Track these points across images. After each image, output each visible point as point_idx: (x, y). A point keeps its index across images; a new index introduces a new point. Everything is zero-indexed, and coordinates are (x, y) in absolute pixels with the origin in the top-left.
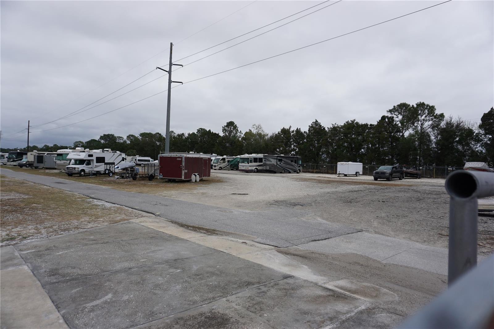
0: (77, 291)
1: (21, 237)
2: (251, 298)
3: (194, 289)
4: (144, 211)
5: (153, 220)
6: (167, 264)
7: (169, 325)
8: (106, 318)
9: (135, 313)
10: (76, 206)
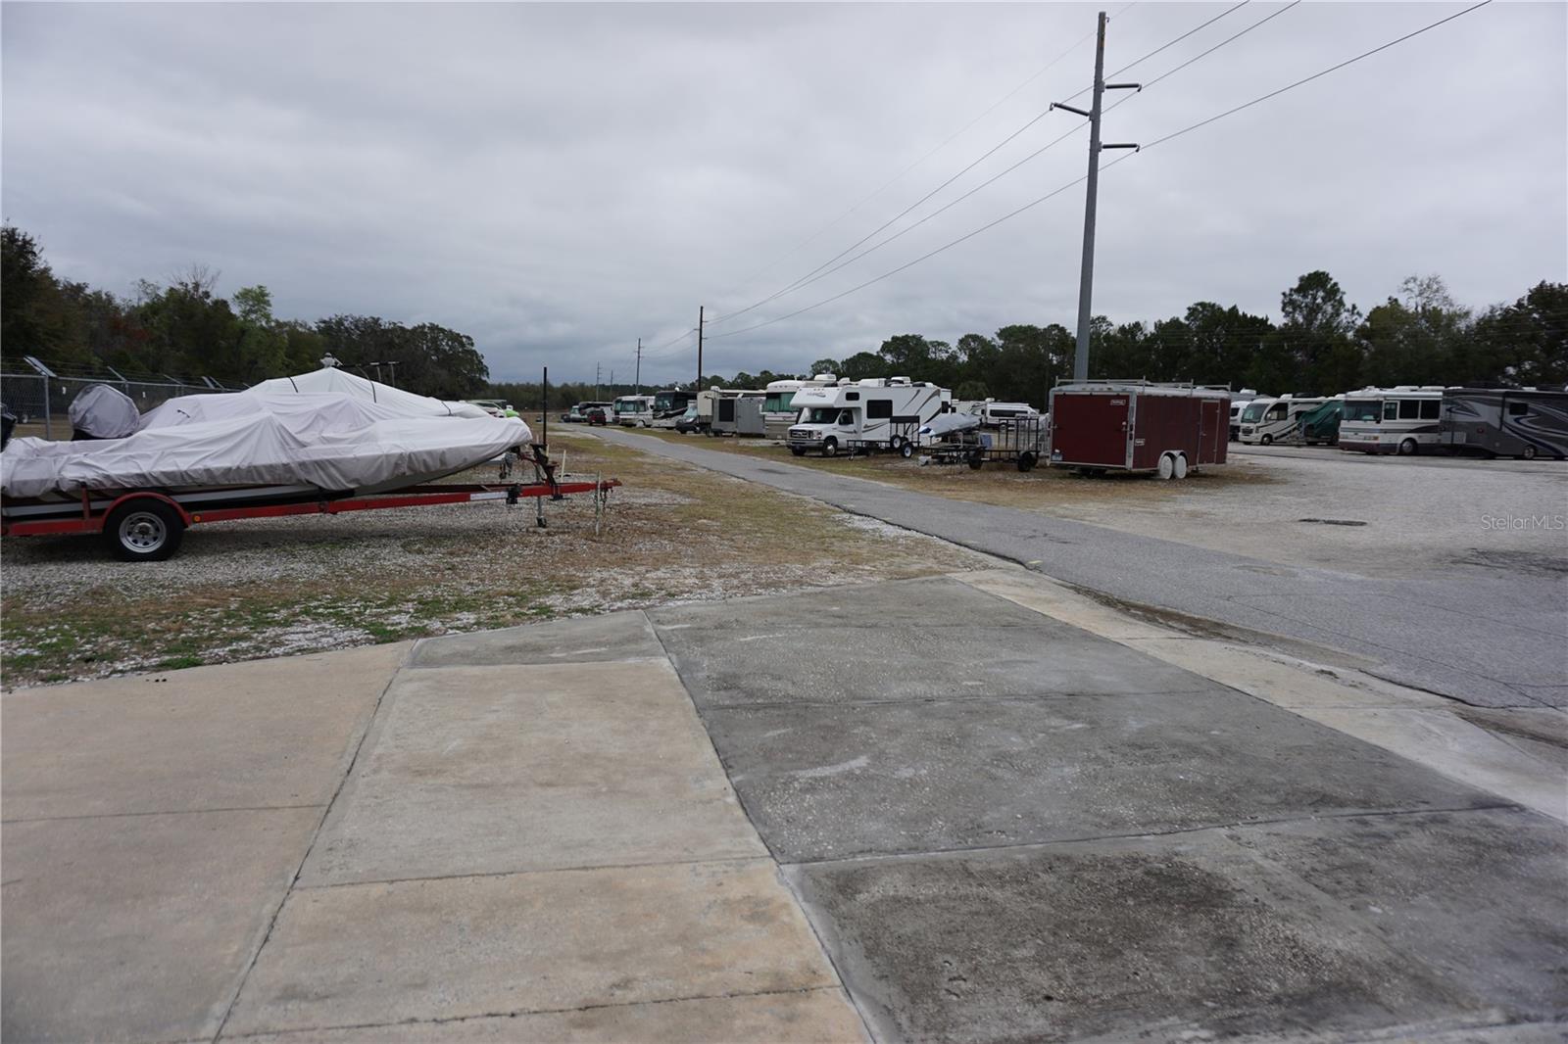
0: (779, 735)
1: (663, 592)
2: (1327, 847)
3: (1119, 785)
4: (993, 554)
5: (1017, 579)
6: (1042, 702)
7: (1022, 868)
8: (843, 815)
9: (928, 818)
10: (804, 531)
